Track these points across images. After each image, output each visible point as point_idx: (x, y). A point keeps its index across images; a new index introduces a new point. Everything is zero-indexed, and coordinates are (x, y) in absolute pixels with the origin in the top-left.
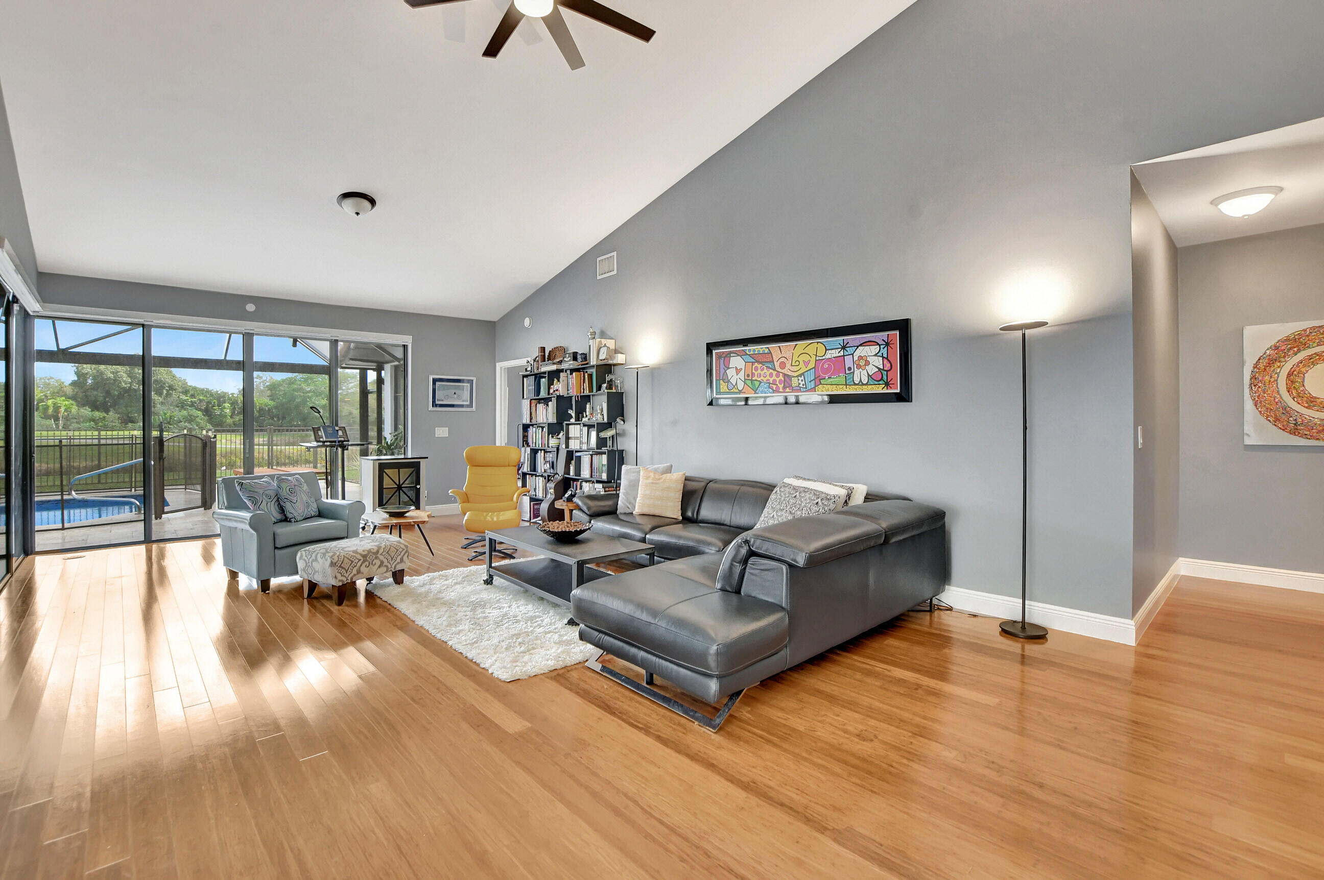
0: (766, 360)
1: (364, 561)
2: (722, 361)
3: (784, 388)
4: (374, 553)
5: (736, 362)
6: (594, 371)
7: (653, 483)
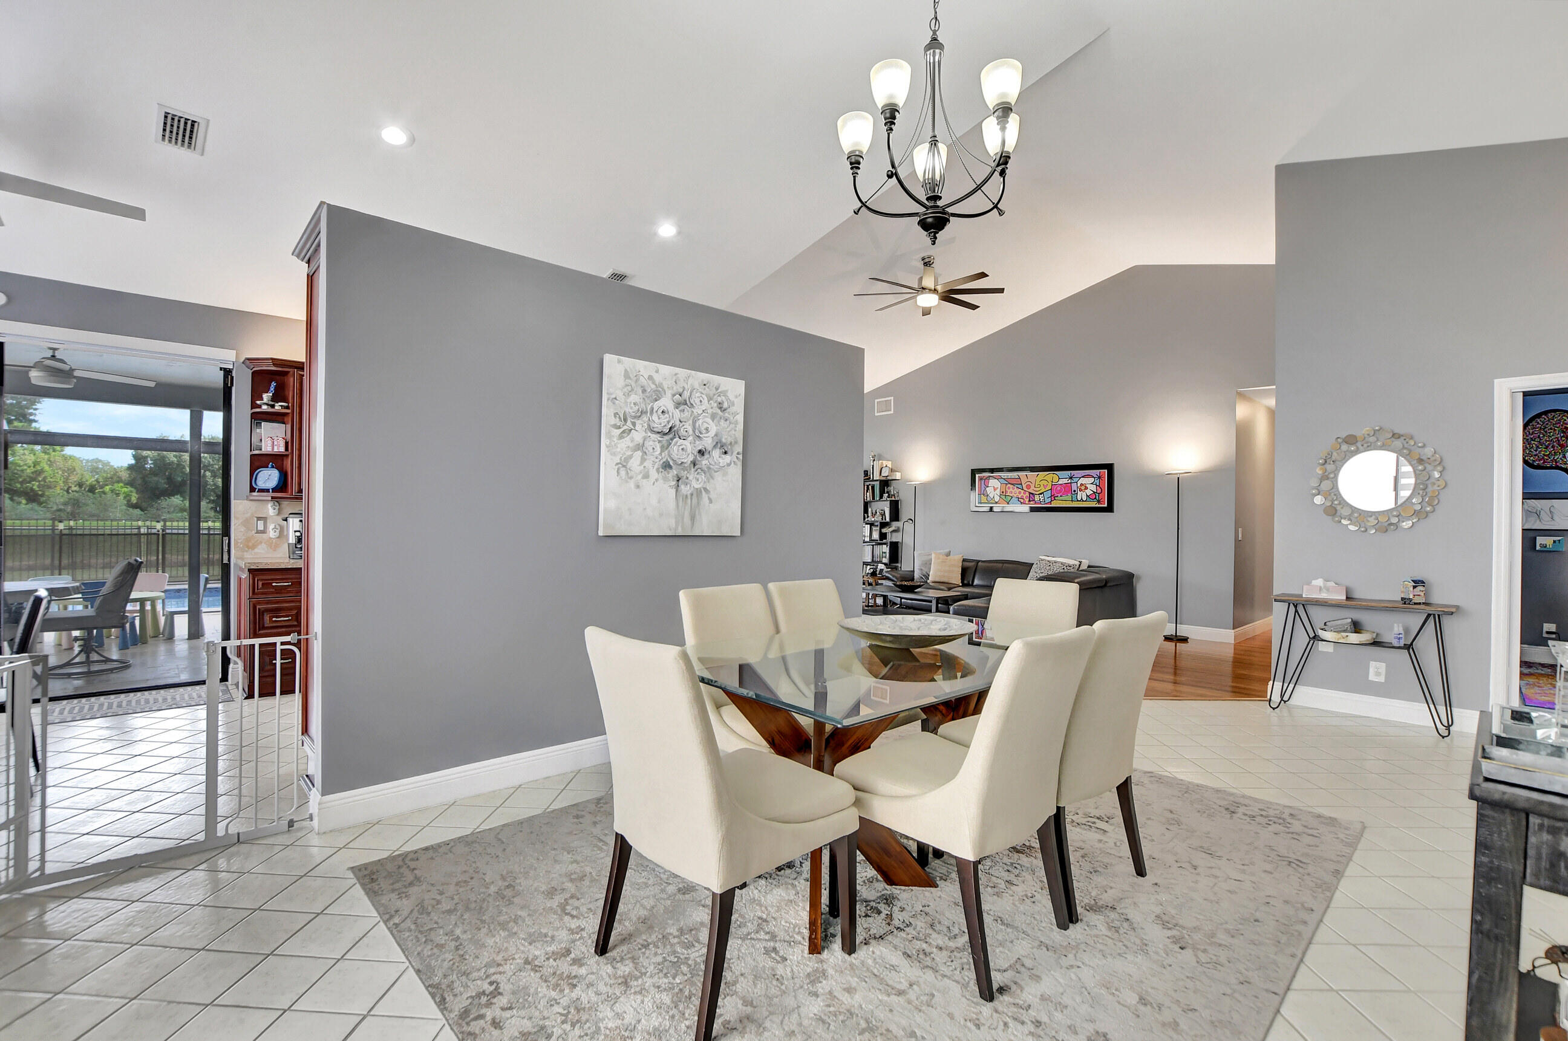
0: (1017, 483)
2: (983, 482)
3: (1029, 501)
5: (993, 483)
6: (877, 484)
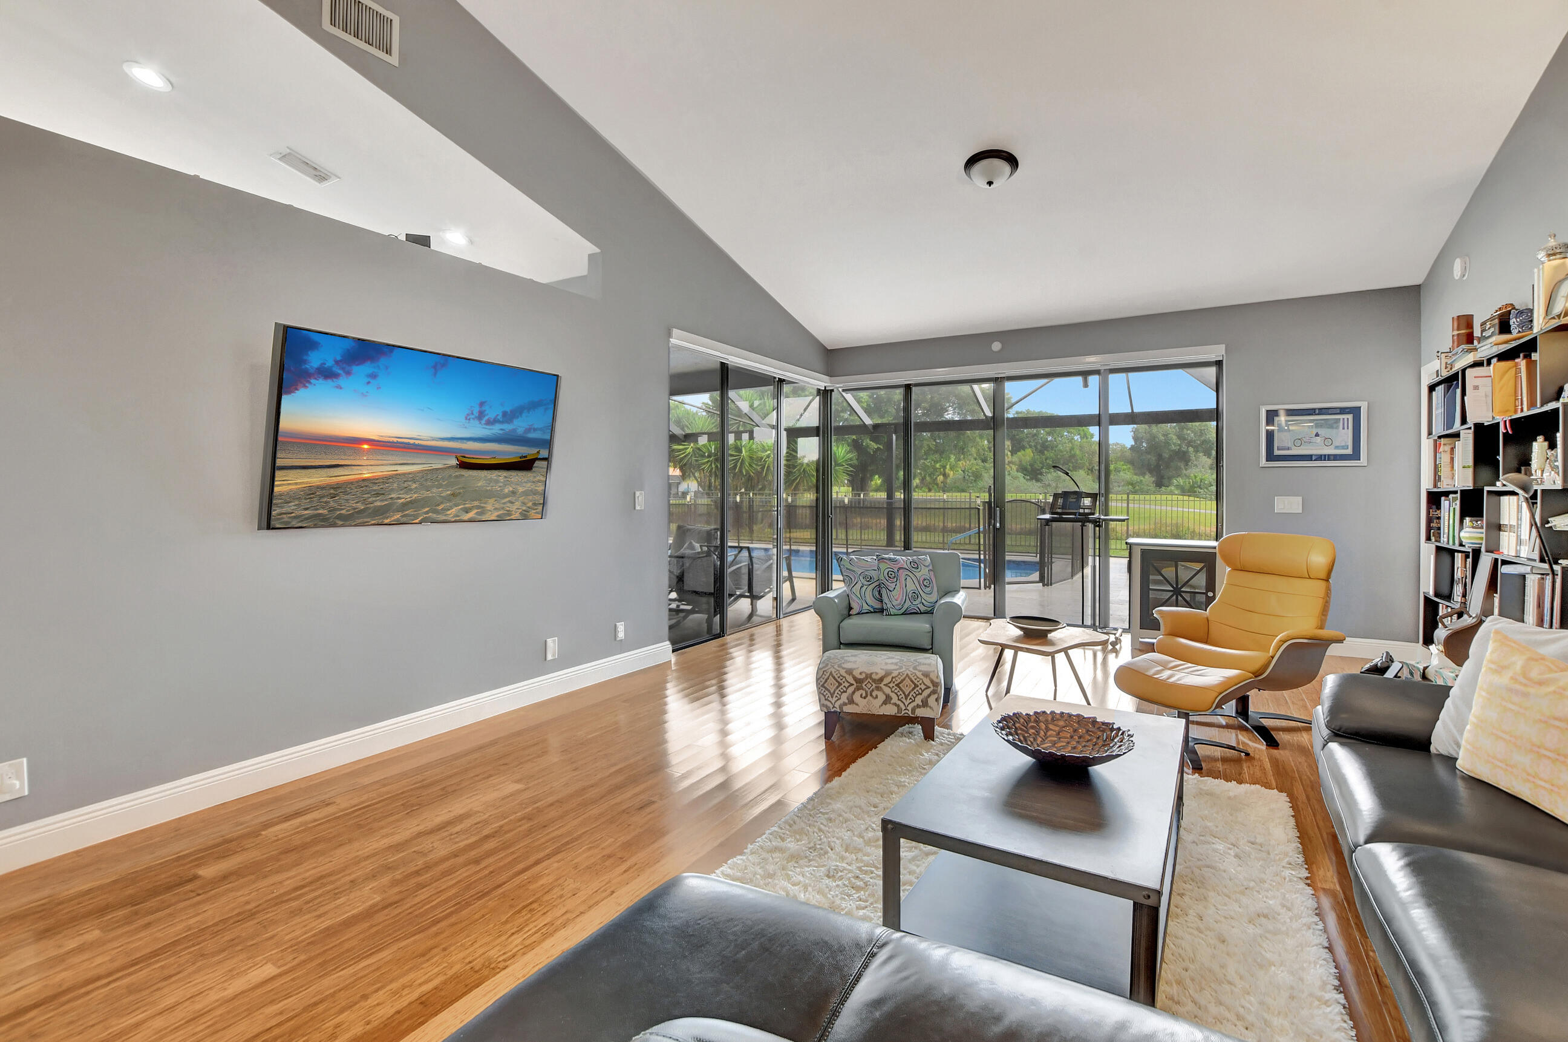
1: (858, 689)
4: (874, 681)
7: (1510, 690)
